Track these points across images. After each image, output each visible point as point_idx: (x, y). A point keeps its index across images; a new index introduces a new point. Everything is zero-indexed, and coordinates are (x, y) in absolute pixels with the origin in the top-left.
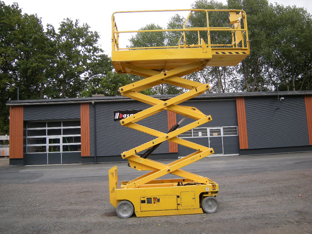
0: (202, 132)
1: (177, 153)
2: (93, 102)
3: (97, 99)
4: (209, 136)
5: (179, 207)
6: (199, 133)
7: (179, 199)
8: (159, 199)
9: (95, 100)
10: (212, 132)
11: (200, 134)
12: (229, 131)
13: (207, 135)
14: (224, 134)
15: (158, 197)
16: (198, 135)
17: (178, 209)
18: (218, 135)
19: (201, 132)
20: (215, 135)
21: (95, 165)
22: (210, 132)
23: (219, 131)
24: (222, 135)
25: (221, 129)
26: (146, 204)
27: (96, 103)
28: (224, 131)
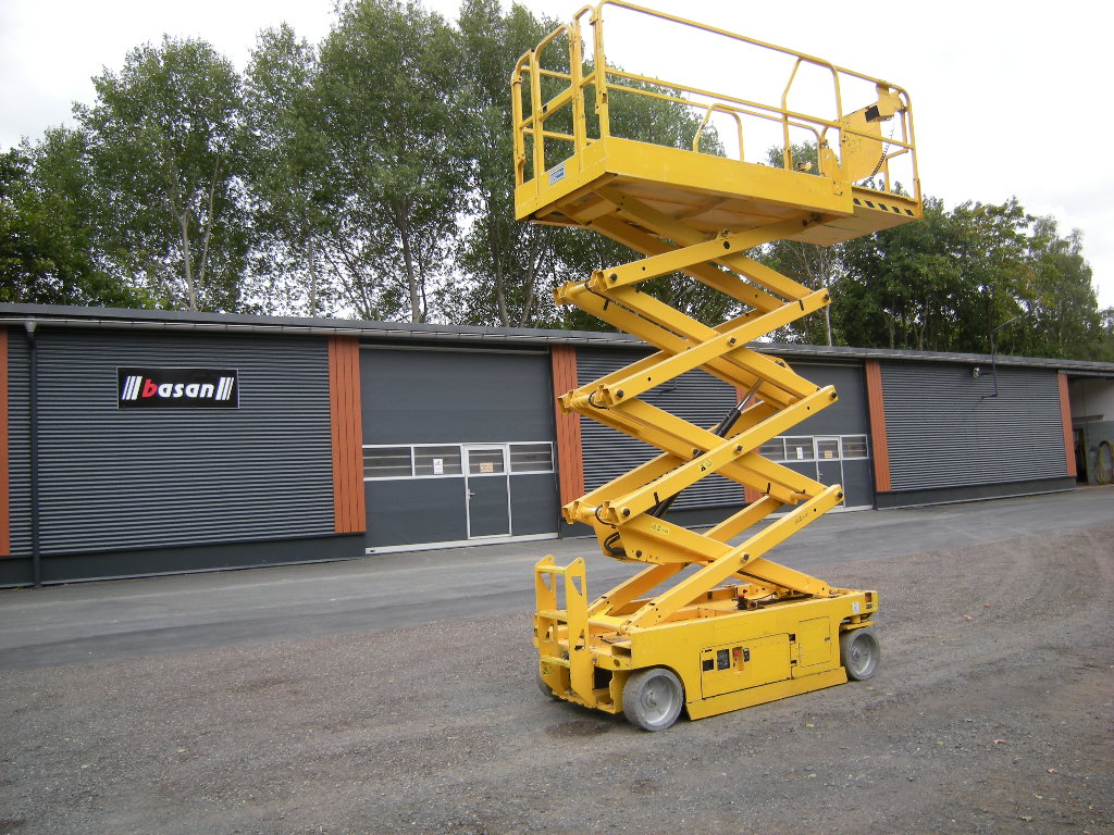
0: (446, 461)
1: (361, 535)
2: (31, 324)
3: (50, 313)
4: (466, 473)
5: (797, 671)
6: (435, 461)
7: (795, 646)
8: (748, 652)
9: (36, 315)
10: (476, 458)
11: (438, 465)
12: (529, 458)
13: (459, 470)
14: (514, 468)
15: (745, 646)
16: (431, 471)
17: (793, 678)
18: (496, 469)
19: (441, 460)
20: (487, 470)
21: (35, 592)
22: (472, 460)
23: (496, 458)
24: (508, 471)
25: (505, 448)
26: (714, 672)
27: (41, 329)
28: (513, 458)
